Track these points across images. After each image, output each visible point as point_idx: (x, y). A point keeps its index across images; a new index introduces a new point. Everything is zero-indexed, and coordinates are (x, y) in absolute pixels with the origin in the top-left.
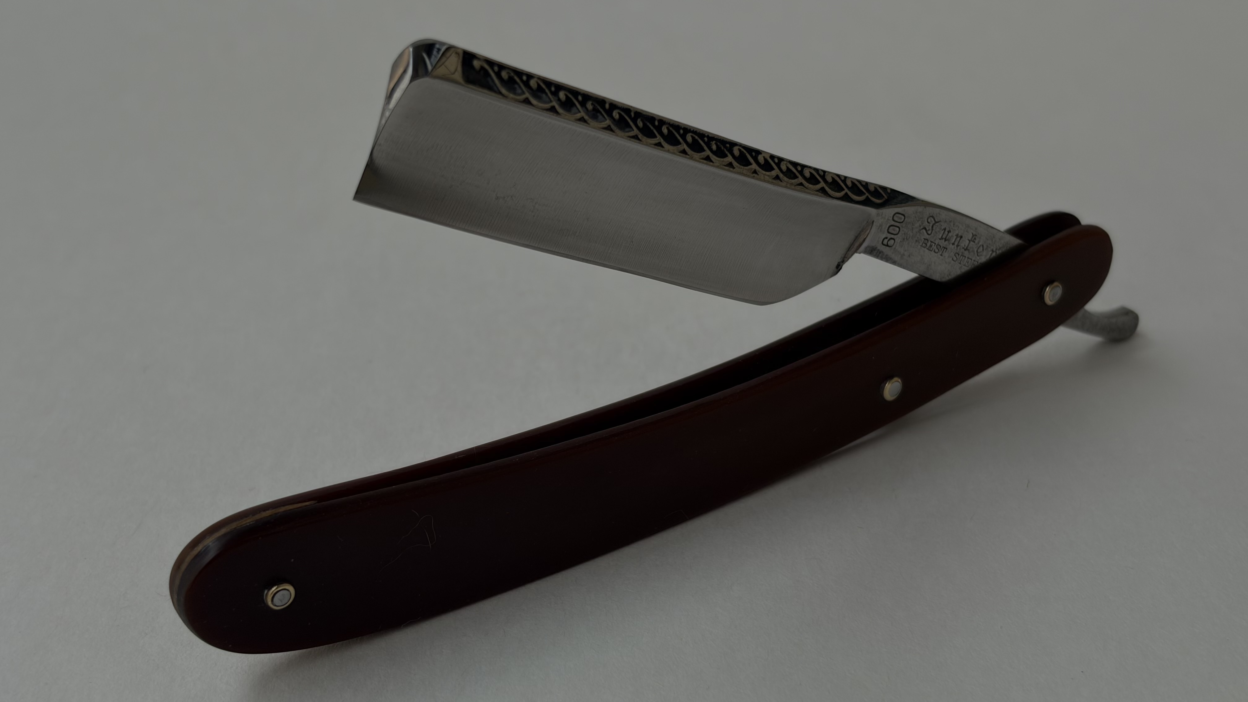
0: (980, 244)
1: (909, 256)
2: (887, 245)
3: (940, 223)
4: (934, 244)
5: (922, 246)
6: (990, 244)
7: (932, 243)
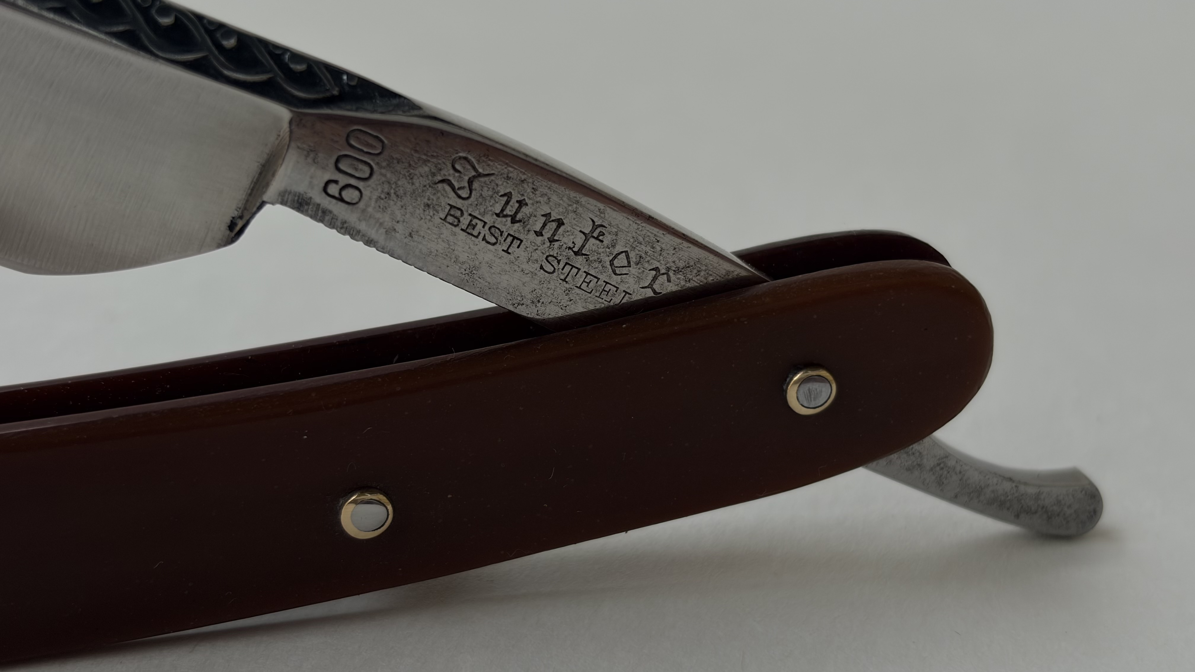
0: (619, 248)
1: (410, 235)
2: (341, 200)
3: (492, 178)
4: (480, 225)
5: (445, 219)
6: (646, 253)
7: (475, 221)
